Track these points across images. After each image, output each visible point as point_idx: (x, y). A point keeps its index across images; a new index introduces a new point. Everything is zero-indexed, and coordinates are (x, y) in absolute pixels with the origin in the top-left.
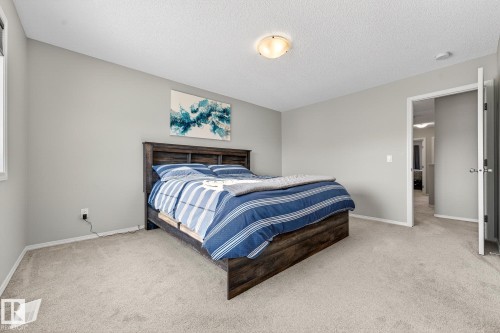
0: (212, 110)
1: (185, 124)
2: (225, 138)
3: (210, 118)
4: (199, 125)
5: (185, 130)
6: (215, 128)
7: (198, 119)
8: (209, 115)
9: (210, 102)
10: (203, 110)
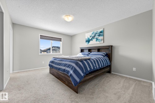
0: (96, 34)
1: (88, 41)
2: (101, 42)
3: (95, 37)
4: (92, 40)
5: (89, 43)
6: (97, 39)
7: (92, 38)
8: (95, 36)
9: (95, 32)
10: (93, 35)
